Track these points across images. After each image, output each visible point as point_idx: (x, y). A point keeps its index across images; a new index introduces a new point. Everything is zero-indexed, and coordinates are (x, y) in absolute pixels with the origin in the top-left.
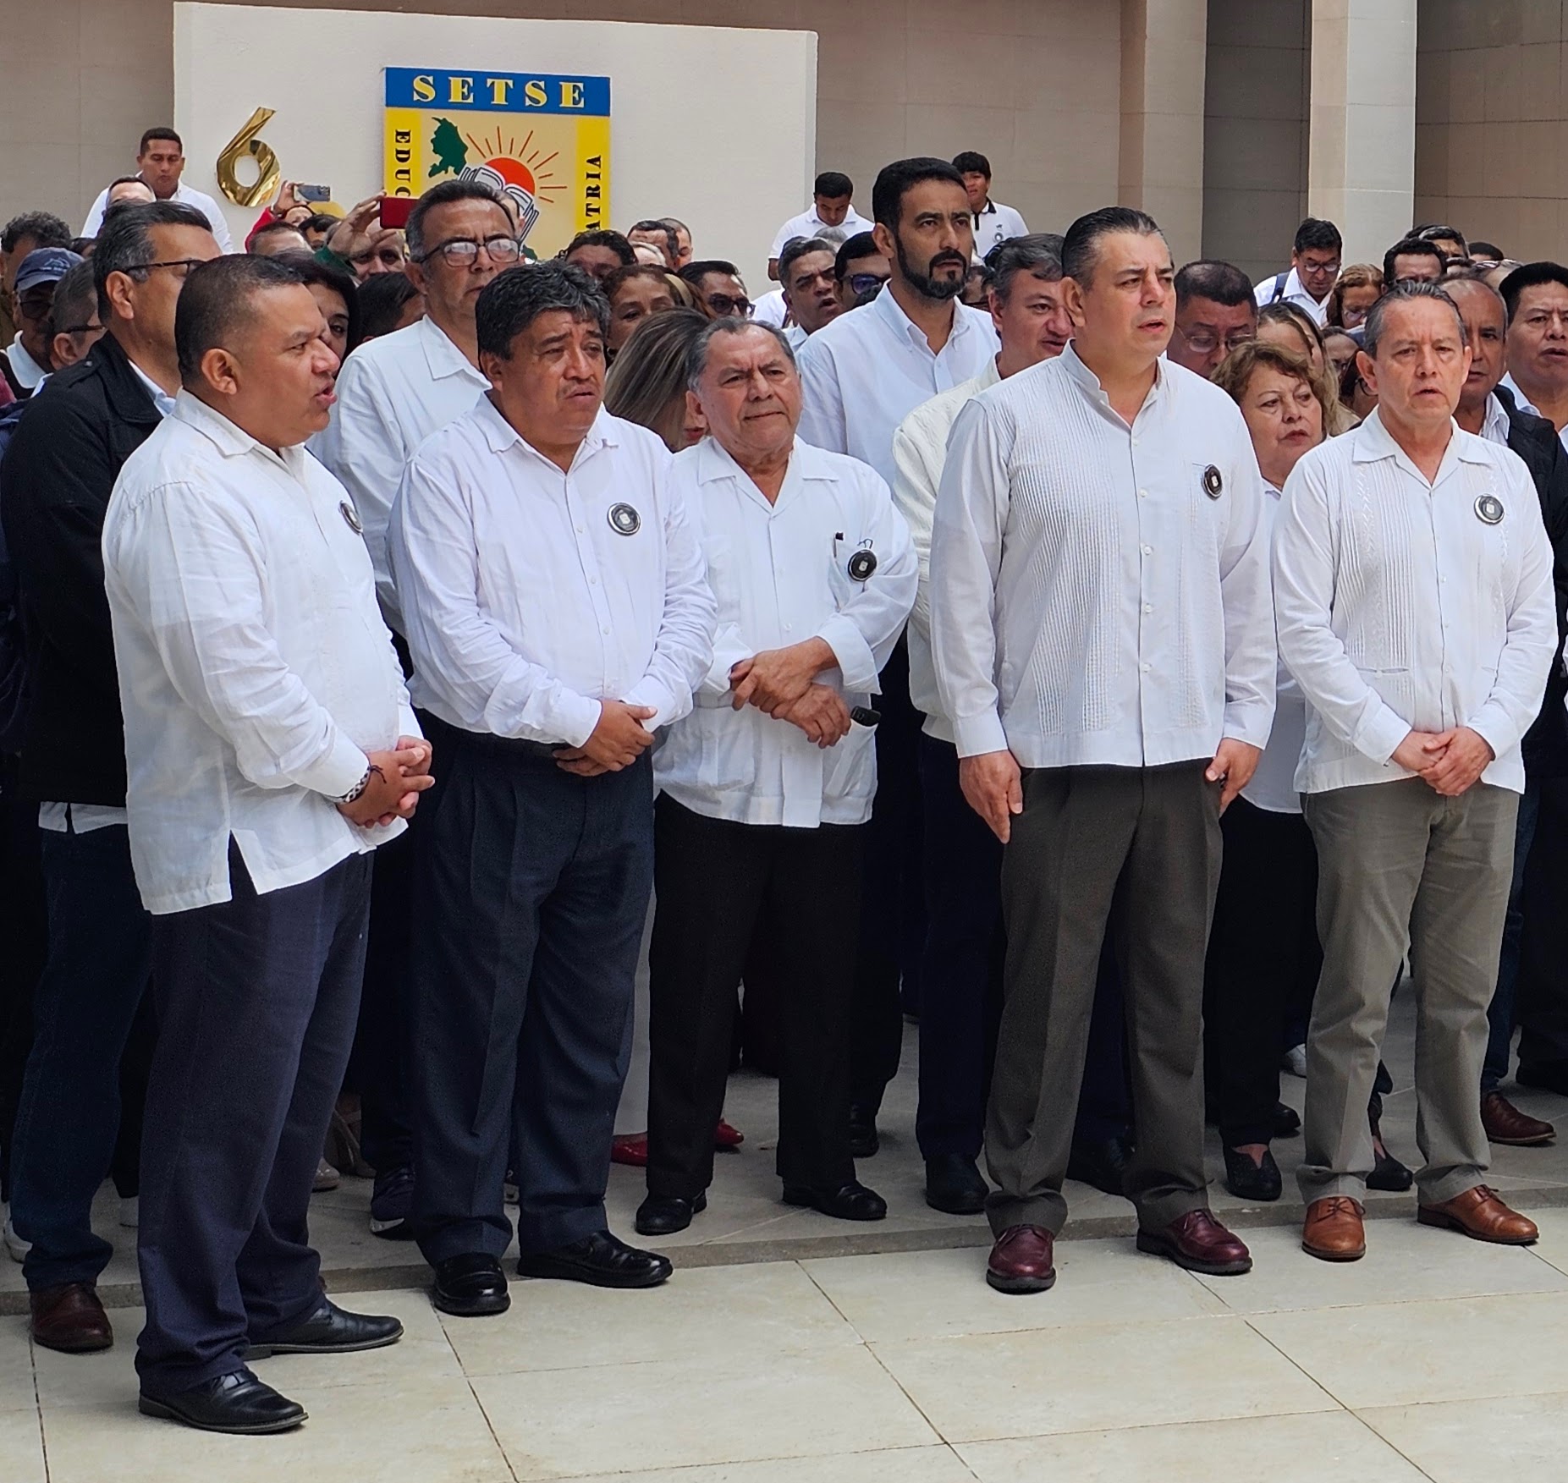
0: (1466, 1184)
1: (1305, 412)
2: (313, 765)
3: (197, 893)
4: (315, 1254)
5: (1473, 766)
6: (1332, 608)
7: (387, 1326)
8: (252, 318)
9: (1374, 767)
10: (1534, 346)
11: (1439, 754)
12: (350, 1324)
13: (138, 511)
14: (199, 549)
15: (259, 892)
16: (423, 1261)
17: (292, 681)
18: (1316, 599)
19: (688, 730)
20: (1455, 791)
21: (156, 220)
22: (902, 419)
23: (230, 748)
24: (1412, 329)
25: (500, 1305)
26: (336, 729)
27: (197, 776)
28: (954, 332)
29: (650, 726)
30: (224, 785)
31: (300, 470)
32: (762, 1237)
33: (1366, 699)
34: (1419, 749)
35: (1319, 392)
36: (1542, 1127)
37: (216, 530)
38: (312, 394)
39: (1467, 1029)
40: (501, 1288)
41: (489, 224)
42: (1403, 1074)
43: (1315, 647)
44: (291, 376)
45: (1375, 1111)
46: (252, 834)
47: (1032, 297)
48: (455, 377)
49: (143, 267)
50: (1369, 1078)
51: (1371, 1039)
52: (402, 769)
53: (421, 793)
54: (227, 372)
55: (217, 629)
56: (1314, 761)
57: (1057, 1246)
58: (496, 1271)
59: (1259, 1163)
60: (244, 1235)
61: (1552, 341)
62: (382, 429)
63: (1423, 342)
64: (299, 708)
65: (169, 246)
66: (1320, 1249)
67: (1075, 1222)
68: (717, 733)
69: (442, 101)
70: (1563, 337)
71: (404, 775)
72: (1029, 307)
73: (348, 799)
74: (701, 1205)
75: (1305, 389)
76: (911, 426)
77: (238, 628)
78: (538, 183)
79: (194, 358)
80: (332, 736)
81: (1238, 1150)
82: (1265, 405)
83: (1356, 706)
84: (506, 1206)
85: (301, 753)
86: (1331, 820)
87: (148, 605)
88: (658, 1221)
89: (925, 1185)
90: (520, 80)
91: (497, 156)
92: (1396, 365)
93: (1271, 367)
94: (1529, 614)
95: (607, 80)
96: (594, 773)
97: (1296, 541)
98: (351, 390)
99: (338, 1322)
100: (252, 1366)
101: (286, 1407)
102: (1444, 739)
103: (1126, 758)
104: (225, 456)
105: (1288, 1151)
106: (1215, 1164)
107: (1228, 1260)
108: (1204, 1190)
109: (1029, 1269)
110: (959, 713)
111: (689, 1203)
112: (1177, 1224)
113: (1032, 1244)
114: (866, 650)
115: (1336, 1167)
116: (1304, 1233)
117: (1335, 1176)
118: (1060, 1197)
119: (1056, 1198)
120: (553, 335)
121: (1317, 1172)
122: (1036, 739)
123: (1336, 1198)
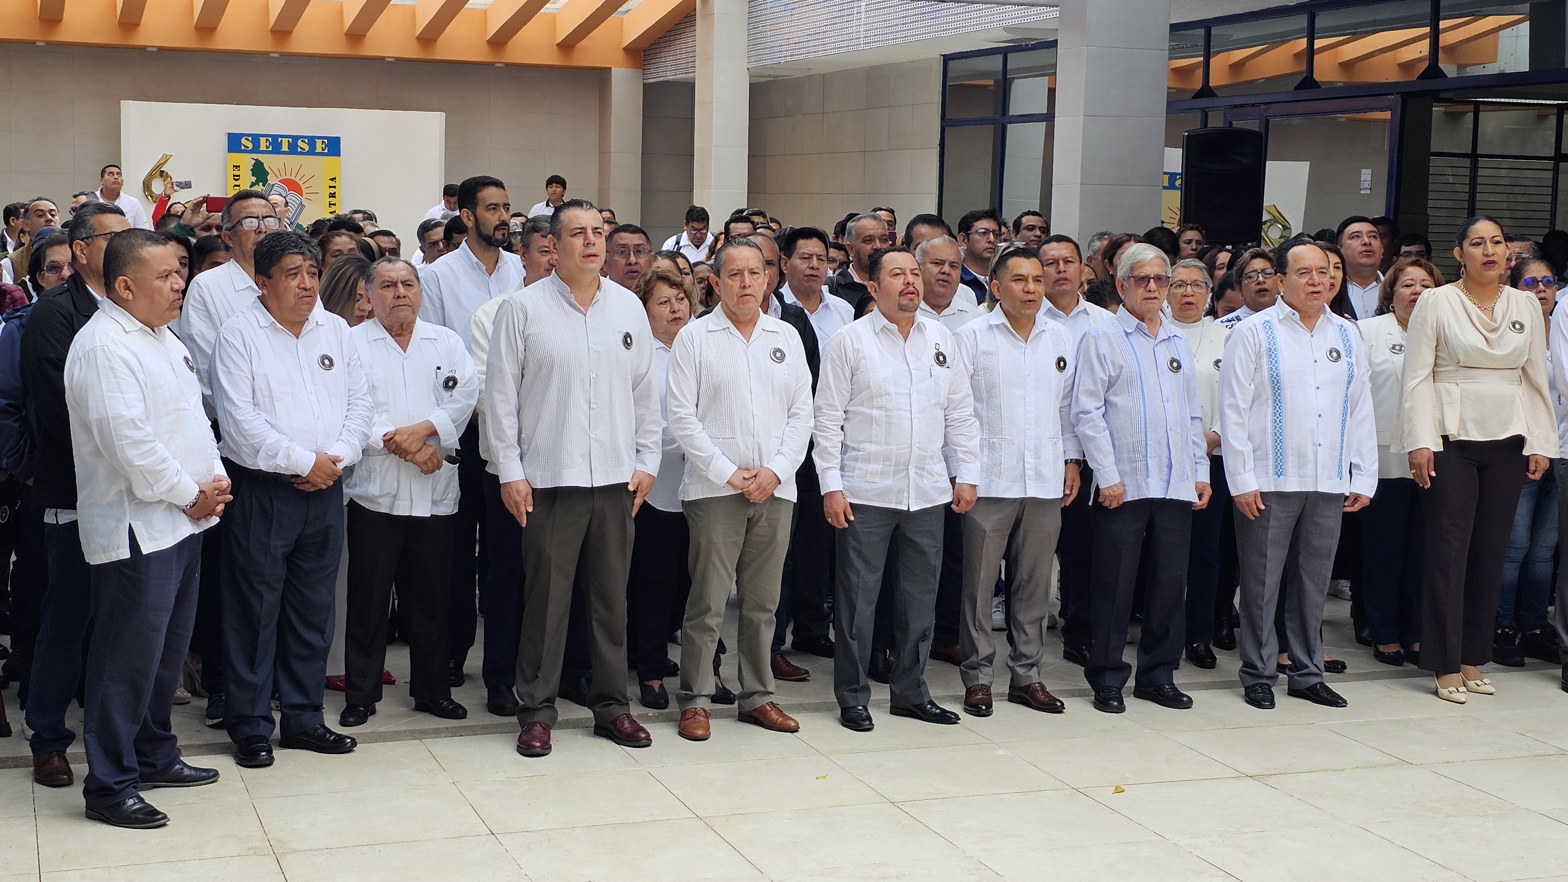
0: (762, 702)
1: (682, 307)
2: (171, 490)
3: (113, 553)
4: (175, 737)
5: (769, 487)
6: (697, 406)
7: (212, 774)
8: (141, 261)
9: (718, 487)
10: (802, 271)
11: (752, 480)
12: (193, 772)
13: (82, 360)
14: (113, 380)
15: (144, 553)
16: (231, 741)
17: (160, 447)
18: (688, 402)
19: (360, 467)
20: (760, 500)
21: (95, 213)
22: (475, 311)
23: (128, 480)
24: (738, 263)
25: (268, 762)
26: (183, 471)
27: (112, 494)
28: (499, 265)
29: (341, 466)
30: (126, 499)
31: (164, 339)
32: (404, 728)
33: (714, 453)
34: (741, 478)
35: (688, 295)
36: (803, 672)
37: (122, 370)
38: (173, 301)
39: (764, 623)
40: (270, 752)
42: (731, 644)
43: (688, 426)
44: (160, 293)
45: (717, 664)
46: (140, 523)
47: (540, 247)
48: (247, 290)
49: (90, 237)
50: (714, 647)
51: (715, 628)
52: (216, 492)
53: (226, 504)
54: (128, 288)
55: (122, 421)
56: (688, 484)
57: (553, 733)
58: (267, 743)
59: (657, 690)
60: (137, 728)
61: (812, 269)
62: (210, 316)
63: (744, 270)
64: (164, 461)
65: (101, 225)
66: (686, 734)
67: (563, 720)
68: (375, 469)
69: (256, 149)
70: (817, 269)
71: (217, 495)
72: (539, 252)
73: (188, 507)
74: (374, 712)
75: (682, 295)
76: (480, 313)
77: (133, 420)
78: (304, 191)
79: (112, 281)
80: (181, 475)
81: (646, 683)
82: (661, 303)
83: (709, 457)
84: (273, 712)
85: (165, 483)
86: (697, 515)
87: (87, 408)
88: (351, 719)
89: (487, 701)
90: (296, 139)
92: (730, 281)
93: (664, 284)
94: (799, 409)
95: (340, 138)
96: (312, 490)
97: (678, 371)
98: (194, 297)
99: (187, 772)
100: (142, 794)
101: (159, 815)
102: (754, 473)
103: (585, 483)
104: (126, 332)
105: (672, 684)
106: (633, 690)
107: (640, 739)
108: (628, 704)
109: (538, 744)
110: (501, 460)
111: (367, 710)
112: (614, 722)
113: (539, 731)
114: (452, 426)
115: (695, 692)
116: (679, 726)
117: (695, 697)
118: (554, 707)
119: (552, 708)
120: (293, 266)
121: (686, 694)
122: (538, 473)
123: (696, 708)
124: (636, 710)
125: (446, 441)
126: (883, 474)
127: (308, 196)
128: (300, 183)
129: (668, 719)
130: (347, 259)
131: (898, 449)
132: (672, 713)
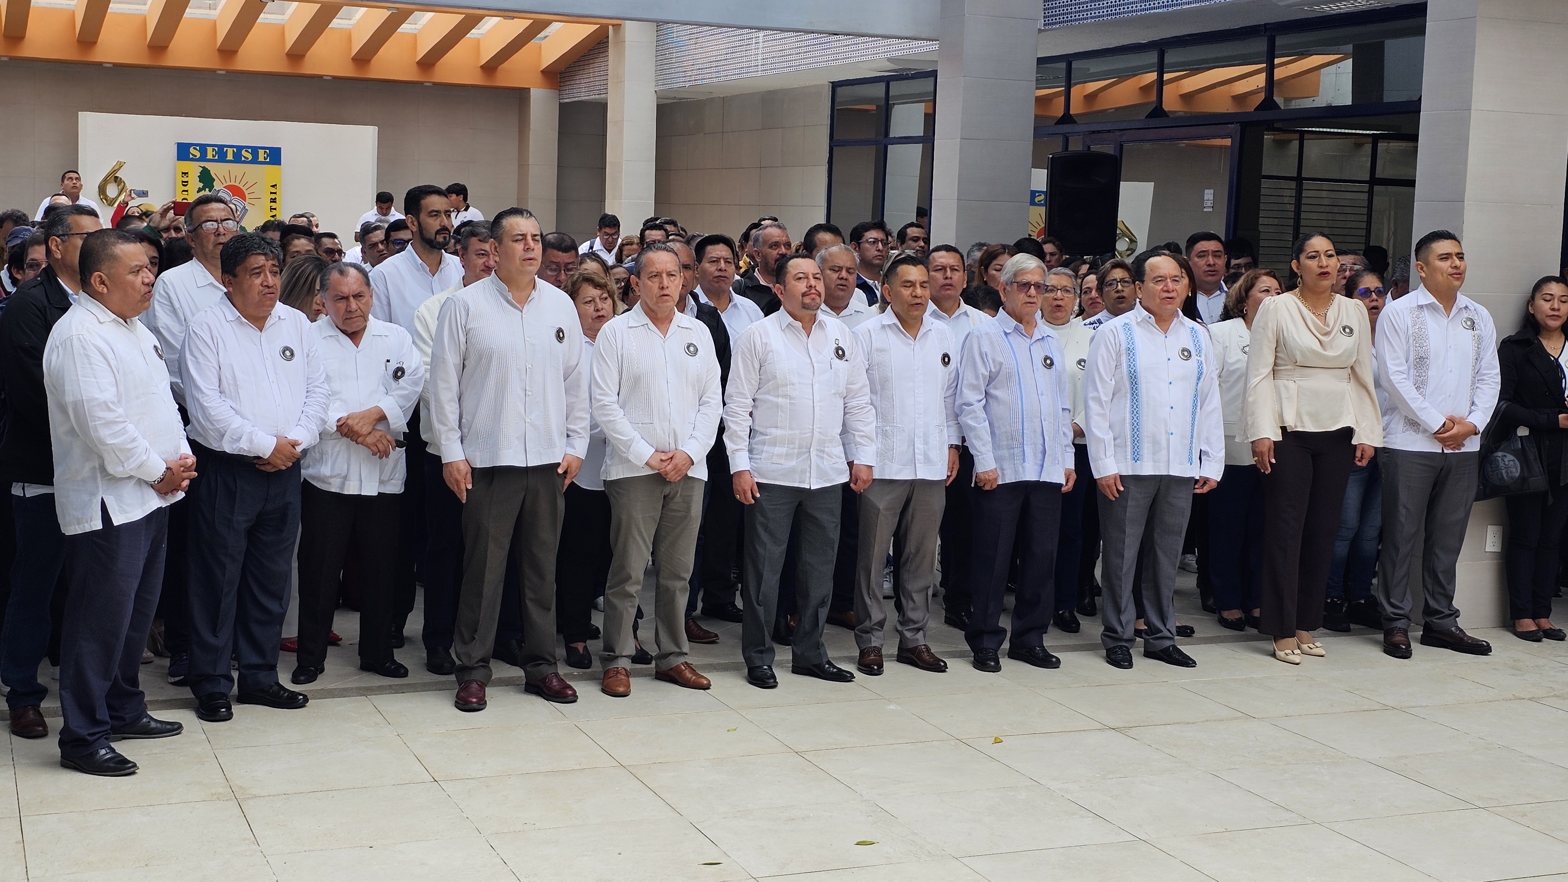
0: (677, 661)
1: (605, 306)
2: (140, 466)
3: (86, 525)
4: (142, 693)
5: (684, 468)
6: (618, 395)
7: (176, 726)
8: (114, 258)
10: (711, 274)
11: (668, 462)
12: (159, 725)
13: (60, 348)
14: (88, 366)
15: (115, 524)
16: (193, 696)
17: (130, 427)
18: (611, 391)
19: (316, 450)
20: (675, 479)
21: (73, 213)
22: (418, 307)
23: (101, 458)
24: (658, 266)
25: (229, 717)
26: (151, 450)
27: (86, 471)
28: (442, 266)
29: (299, 449)
30: (99, 475)
31: (136, 330)
32: (349, 686)
33: (634, 437)
34: (659, 460)
35: (611, 296)
36: (713, 635)
37: (96, 358)
38: (143, 293)
39: (679, 590)
40: (229, 708)
41: (223, 214)
42: (649, 610)
43: (610, 412)
44: (133, 286)
45: (635, 628)
46: (112, 497)
47: (477, 250)
48: (208, 287)
49: (66, 235)
50: (634, 612)
51: (635, 594)
52: (182, 469)
53: (191, 480)
54: (102, 282)
55: (95, 403)
56: (610, 466)
57: (488, 691)
58: (226, 700)
59: (581, 652)
60: (108, 684)
61: (720, 272)
62: (174, 311)
63: (663, 272)
64: (134, 440)
65: (78, 225)
66: (610, 691)
67: (496, 679)
68: (330, 452)
69: (203, 158)
70: (725, 270)
71: (183, 472)
72: (476, 255)
73: (156, 482)
74: (322, 670)
75: (605, 295)
76: (422, 309)
77: (105, 403)
78: (247, 196)
79: (88, 277)
80: (149, 453)
81: (572, 645)
82: (586, 302)
83: (629, 440)
84: (232, 671)
85: (135, 461)
86: (618, 493)
87: (64, 391)
88: (302, 678)
89: (426, 661)
90: (240, 148)
91: (229, 183)
92: (650, 283)
93: (589, 285)
94: (710, 398)
95: (280, 149)
96: (273, 470)
97: (602, 363)
98: (159, 293)
99: (153, 724)
100: (113, 745)
101: (129, 764)
102: (670, 455)
103: (519, 463)
104: (100, 323)
105: (595, 646)
106: (561, 652)
107: (567, 696)
108: (555, 663)
109: (474, 700)
110: (443, 442)
111: (317, 669)
112: (544, 680)
113: (476, 688)
114: (399, 412)
115: (617, 653)
116: (602, 684)
117: (617, 657)
118: (489, 667)
119: (487, 667)
120: (256, 266)
121: (609, 655)
122: (478, 454)
123: (618, 668)
124: (563, 670)
125: (394, 424)
126: (788, 456)
127: (251, 201)
128: (244, 189)
129: (592, 678)
130: (306, 258)
131: (801, 434)
132: (595, 672)
